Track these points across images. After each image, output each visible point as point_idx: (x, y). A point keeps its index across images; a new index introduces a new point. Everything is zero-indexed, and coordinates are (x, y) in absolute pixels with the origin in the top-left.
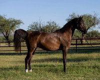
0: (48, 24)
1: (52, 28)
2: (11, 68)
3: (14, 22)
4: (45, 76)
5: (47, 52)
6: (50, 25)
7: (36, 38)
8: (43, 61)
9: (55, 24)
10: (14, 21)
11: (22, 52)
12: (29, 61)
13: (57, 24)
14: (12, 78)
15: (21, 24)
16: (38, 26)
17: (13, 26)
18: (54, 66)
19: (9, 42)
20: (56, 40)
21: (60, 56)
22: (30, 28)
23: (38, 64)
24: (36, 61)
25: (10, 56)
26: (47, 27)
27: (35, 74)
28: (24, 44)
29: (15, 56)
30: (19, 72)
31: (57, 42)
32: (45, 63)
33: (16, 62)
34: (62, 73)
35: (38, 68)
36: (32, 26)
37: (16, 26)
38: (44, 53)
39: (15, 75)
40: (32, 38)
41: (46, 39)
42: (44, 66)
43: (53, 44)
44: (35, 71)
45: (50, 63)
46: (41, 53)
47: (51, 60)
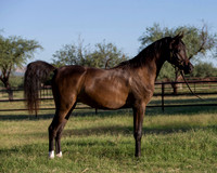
0: (98, 50)
1: (108, 57)
2: (15, 150)
3: (20, 46)
4: (93, 166)
5: (96, 113)
6: (102, 51)
7: (75, 82)
8: (87, 132)
9: (115, 50)
10: (21, 42)
11: (40, 113)
12: (58, 134)
13: (118, 48)
14: (16, 171)
15: (38, 49)
16: (76, 54)
17: (18, 55)
18: (111, 144)
19: (10, 91)
20: (120, 85)
21: (126, 121)
22: (57, 59)
23: (77, 139)
24: (71, 133)
25: (13, 122)
26: (96, 56)
27: (70, 162)
28: (47, 94)
29: (24, 122)
30: (33, 159)
32: (93, 138)
33: (27, 136)
34: (130, 160)
35: (77, 148)
36: (63, 54)
37: (26, 53)
38: (89, 114)
39: (23, 165)
40: (65, 82)
41: (97, 81)
42: (91, 144)
44: (70, 154)
45: (103, 138)
46: (83, 115)
47: (105, 130)
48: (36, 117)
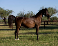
0: (28, 13)
1: (31, 15)
2: (7, 38)
3: (9, 12)
4: (27, 42)
5: (28, 29)
6: (29, 13)
7: (21, 21)
8: (25, 34)
9: (32, 13)
10: (9, 11)
11: (13, 29)
13: (33, 13)
14: (7, 43)
15: (13, 13)
16: (23, 14)
17: (8, 14)
18: (31, 37)
19: (6, 23)
21: (35, 31)
22: (18, 15)
23: (23, 35)
24: (21, 34)
25: (7, 31)
26: (28, 14)
27: (21, 41)
29: (9, 31)
30: (11, 40)
31: (33, 23)
32: (27, 35)
33: (10, 34)
34: (36, 41)
35: (23, 38)
36: (19, 14)
37: (10, 14)
38: (26, 29)
39: (9, 42)
41: (27, 21)
42: (26, 37)
43: (31, 24)
44: (21, 39)
45: (29, 35)
46: (24, 29)
47: (30, 33)
48: (12, 30)
